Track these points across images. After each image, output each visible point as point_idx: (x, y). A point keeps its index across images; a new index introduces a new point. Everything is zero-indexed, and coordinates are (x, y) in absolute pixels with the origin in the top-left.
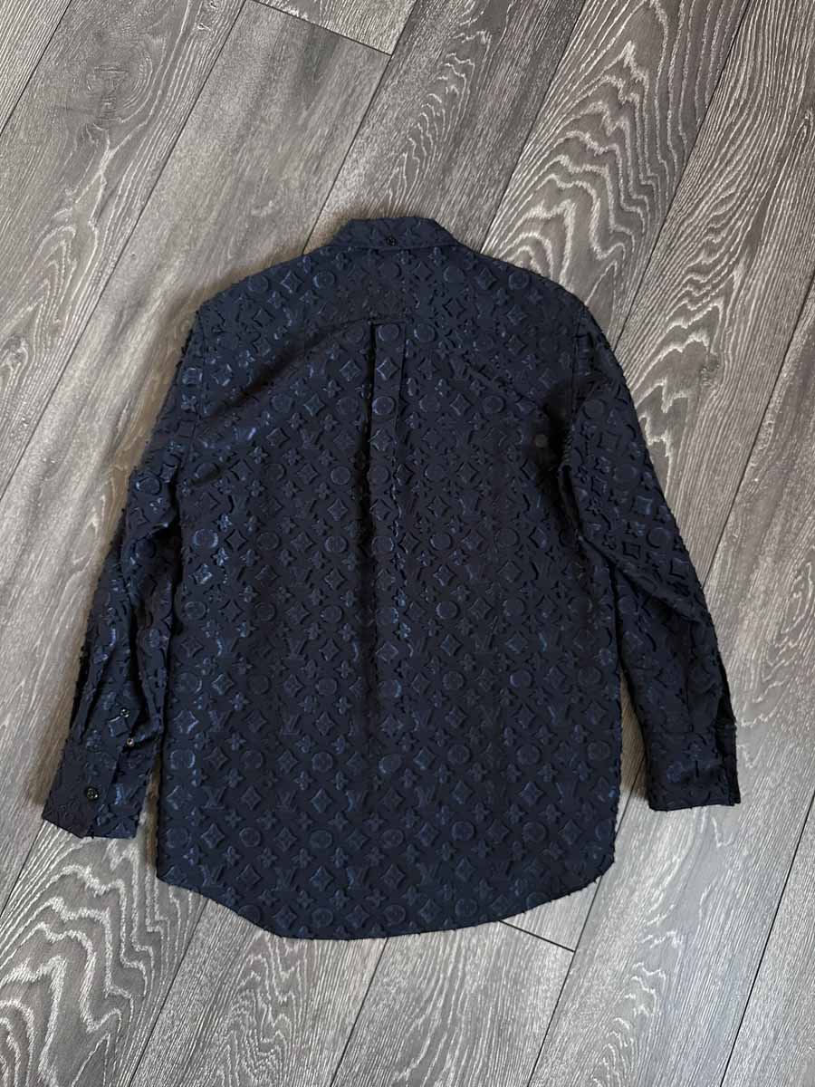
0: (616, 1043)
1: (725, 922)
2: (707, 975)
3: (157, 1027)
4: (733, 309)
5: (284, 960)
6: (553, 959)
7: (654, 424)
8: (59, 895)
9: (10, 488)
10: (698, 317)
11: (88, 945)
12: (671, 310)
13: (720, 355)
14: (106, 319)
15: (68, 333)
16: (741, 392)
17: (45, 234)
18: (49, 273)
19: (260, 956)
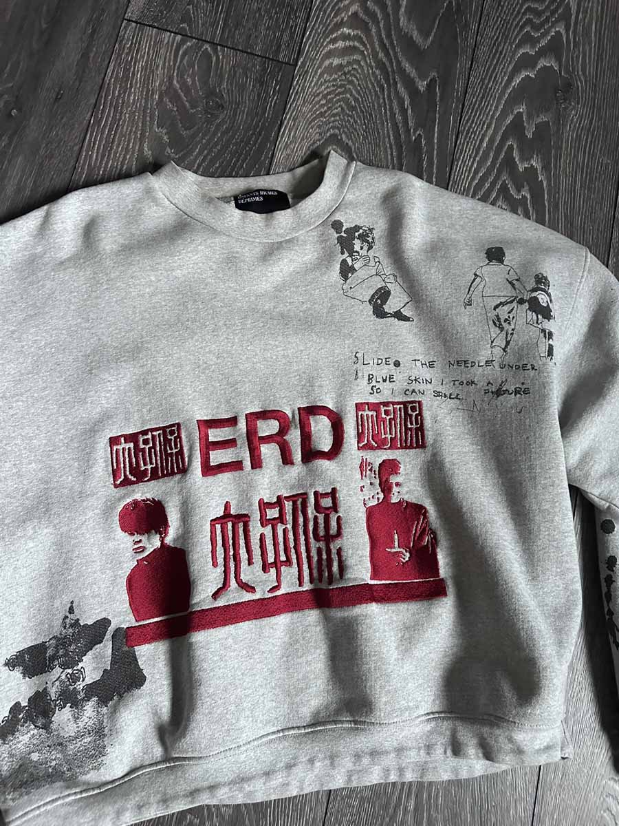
7: (521, 150)
10: (543, 43)
12: (515, 39)
16: (599, 109)
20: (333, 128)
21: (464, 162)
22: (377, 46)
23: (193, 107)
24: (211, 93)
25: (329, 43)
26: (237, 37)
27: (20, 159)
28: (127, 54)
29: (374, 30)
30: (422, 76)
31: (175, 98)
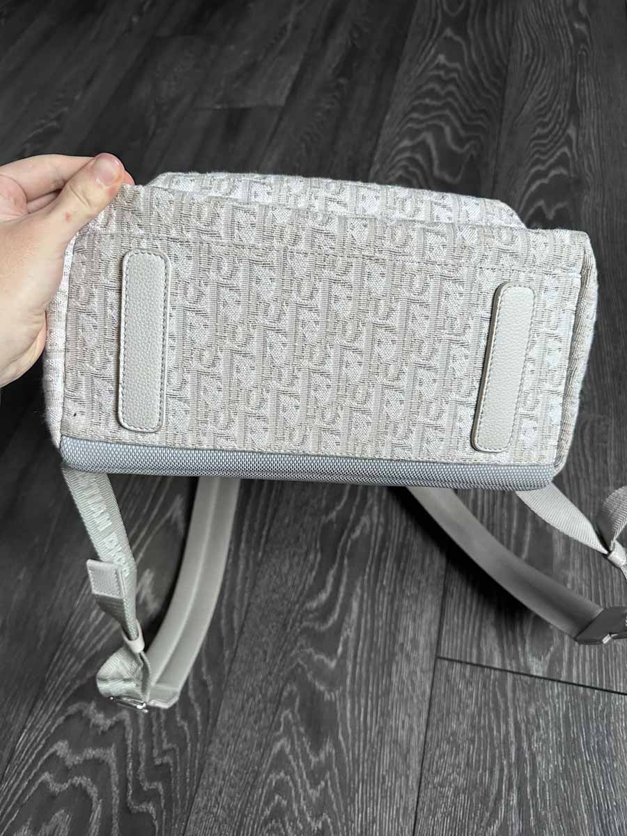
4: (577, 150)
5: (311, 775)
8: (63, 738)
11: (93, 792)
13: (580, 176)
19: (282, 774)
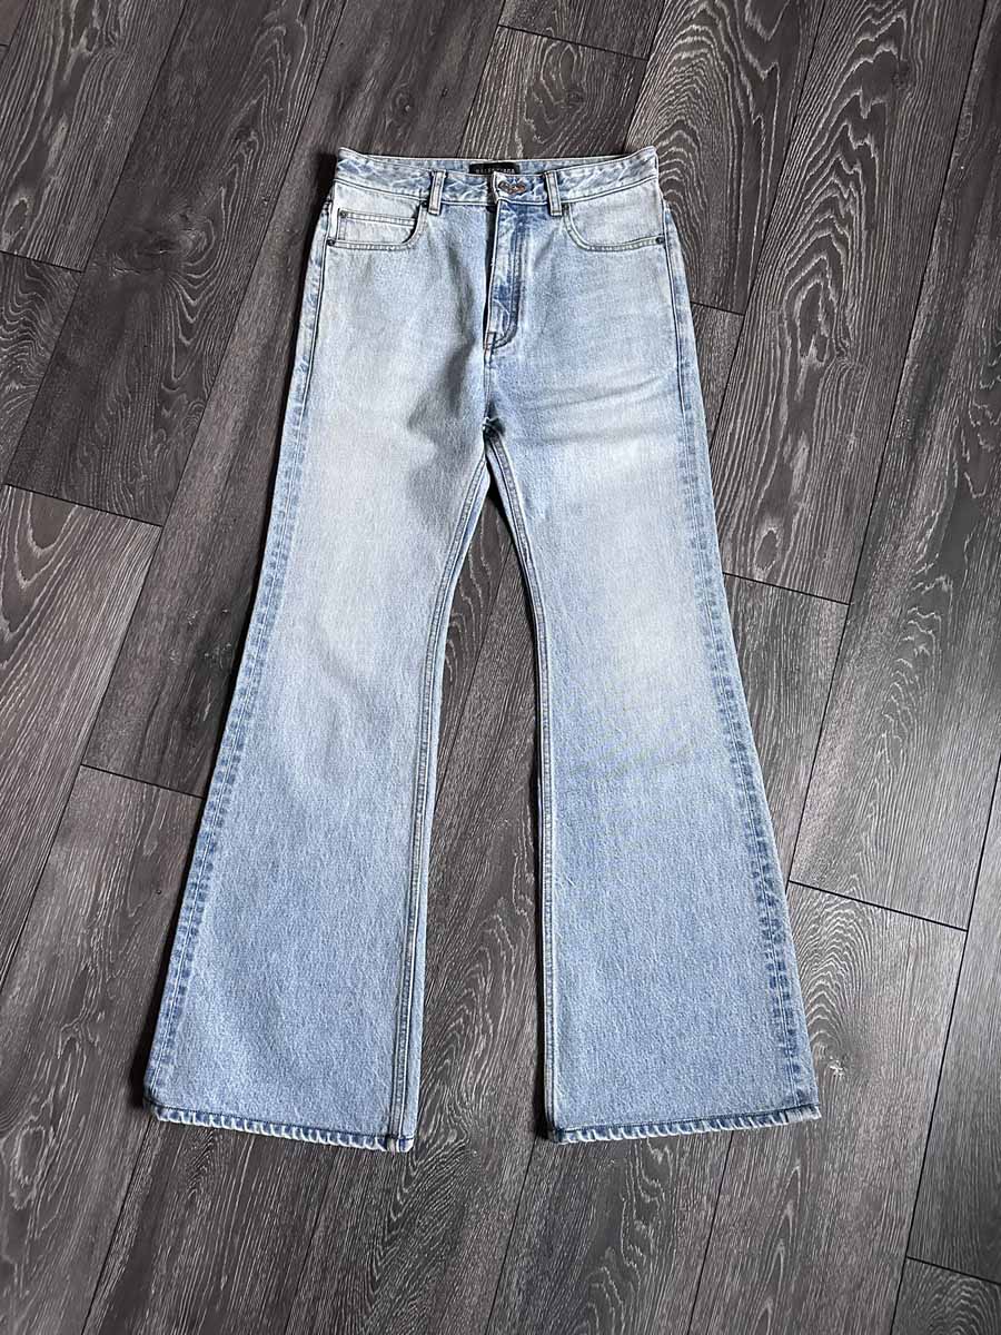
0: (903, 680)
1: (991, 565)
2: (981, 611)
3: (467, 708)
4: (915, 19)
6: (828, 612)
7: (854, 129)
9: (260, 258)
10: (882, 31)
12: (857, 26)
13: (909, 62)
14: (325, 103)
15: (291, 118)
16: (935, 91)
17: (258, 37)
18: (267, 69)
20: (680, 114)
21: (800, 142)
22: (723, 41)
23: (556, 100)
24: (572, 87)
25: (678, 39)
26: (596, 36)
27: (414, 146)
28: (501, 56)
29: (720, 26)
30: (764, 67)
31: (541, 92)
